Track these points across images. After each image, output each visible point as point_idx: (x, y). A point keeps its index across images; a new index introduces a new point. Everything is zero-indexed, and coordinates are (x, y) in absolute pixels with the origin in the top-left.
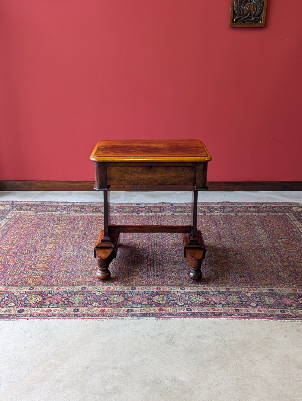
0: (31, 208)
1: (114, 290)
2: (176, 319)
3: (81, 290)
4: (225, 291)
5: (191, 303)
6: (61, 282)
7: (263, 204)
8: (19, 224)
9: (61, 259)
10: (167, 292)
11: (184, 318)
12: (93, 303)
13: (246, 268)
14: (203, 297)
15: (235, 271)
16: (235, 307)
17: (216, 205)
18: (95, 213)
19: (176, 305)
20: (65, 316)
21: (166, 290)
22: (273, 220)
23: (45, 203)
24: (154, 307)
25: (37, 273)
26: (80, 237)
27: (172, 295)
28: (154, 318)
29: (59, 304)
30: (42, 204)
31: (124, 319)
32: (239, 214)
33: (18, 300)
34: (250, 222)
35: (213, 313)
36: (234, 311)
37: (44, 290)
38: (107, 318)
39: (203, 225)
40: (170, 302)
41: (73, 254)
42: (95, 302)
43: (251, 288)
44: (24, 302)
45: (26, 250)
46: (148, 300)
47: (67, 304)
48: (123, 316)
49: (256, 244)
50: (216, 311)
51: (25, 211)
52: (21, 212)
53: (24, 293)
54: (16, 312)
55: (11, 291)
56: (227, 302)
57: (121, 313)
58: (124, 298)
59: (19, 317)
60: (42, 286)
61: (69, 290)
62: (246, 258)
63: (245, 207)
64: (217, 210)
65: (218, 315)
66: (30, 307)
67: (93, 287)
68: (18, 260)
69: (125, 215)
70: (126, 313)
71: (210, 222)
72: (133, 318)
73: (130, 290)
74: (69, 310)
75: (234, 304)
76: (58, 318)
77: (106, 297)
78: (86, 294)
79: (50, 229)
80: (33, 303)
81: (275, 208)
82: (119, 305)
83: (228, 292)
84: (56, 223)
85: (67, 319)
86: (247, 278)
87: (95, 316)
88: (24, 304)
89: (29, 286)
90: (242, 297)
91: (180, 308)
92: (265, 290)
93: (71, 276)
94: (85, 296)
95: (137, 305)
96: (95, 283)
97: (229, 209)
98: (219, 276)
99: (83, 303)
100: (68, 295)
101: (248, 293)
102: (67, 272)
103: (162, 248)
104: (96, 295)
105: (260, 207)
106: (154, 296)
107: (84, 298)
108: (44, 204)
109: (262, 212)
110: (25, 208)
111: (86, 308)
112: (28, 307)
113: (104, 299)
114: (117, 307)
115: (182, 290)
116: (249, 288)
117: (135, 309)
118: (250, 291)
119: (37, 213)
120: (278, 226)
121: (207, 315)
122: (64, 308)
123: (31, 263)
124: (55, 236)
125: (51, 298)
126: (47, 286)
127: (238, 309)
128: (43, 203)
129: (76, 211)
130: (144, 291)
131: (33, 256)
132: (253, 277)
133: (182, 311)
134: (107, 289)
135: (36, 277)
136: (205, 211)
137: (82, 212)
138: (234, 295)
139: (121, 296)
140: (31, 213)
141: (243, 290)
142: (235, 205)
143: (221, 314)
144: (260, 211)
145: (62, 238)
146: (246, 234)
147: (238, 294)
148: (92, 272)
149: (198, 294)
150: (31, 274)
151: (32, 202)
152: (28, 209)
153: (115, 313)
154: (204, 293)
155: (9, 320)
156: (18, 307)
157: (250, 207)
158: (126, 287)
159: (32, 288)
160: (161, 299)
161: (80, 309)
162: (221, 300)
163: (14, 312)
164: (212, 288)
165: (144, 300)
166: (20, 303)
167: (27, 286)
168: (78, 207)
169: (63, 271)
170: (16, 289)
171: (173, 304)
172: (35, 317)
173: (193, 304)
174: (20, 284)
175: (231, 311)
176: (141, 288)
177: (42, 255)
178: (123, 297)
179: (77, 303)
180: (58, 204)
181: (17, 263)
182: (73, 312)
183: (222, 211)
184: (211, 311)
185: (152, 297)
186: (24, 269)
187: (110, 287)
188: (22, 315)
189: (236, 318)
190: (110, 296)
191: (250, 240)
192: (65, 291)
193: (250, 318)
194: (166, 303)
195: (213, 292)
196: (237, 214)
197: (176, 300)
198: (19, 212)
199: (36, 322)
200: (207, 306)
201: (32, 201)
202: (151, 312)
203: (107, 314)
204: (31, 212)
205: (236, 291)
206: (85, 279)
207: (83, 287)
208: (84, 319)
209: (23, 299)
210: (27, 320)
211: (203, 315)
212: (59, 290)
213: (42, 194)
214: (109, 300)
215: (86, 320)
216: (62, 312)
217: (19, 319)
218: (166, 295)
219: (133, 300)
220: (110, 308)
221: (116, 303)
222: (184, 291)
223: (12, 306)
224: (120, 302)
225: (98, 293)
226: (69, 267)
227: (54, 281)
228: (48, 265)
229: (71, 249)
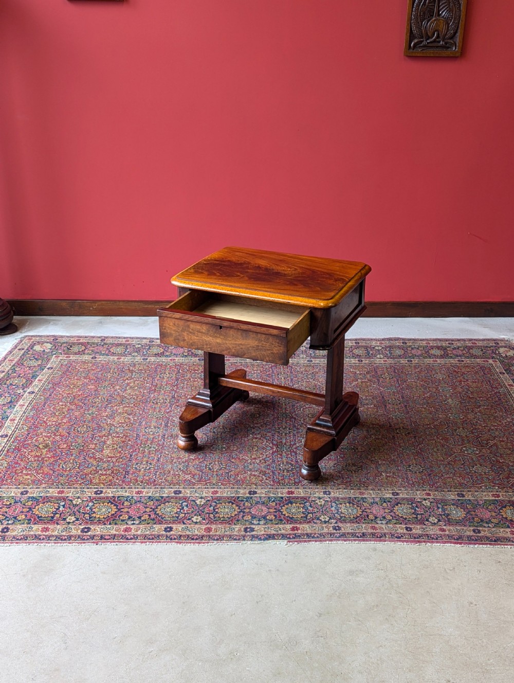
0: (85, 350)
1: (224, 495)
2: (318, 543)
3: (173, 495)
4: (390, 497)
5: (339, 518)
6: (142, 482)
7: (453, 342)
8: (70, 379)
9: (139, 442)
10: (304, 498)
11: (330, 542)
12: (193, 517)
13: (423, 458)
14: (358, 506)
15: (406, 463)
16: (406, 524)
17: (378, 345)
18: (186, 358)
19: (317, 520)
20: (153, 539)
21: (302, 495)
22: (468, 372)
23: (106, 340)
24: (285, 523)
25: (105, 465)
26: (166, 403)
27: (311, 504)
28: (286, 542)
29: (142, 518)
30: (101, 341)
31: (241, 543)
32: (415, 361)
33: (79, 512)
34: (431, 376)
35: (373, 534)
36: (405, 530)
37: (117, 494)
38: (215, 541)
39: (357, 380)
40: (308, 515)
41: (158, 432)
42: (195, 515)
43: (430, 492)
44: (90, 515)
45: (85, 426)
46: (276, 512)
47: (154, 520)
48: (239, 539)
49: (440, 416)
50: (377, 531)
51: (76, 354)
52: (70, 357)
53: (87, 500)
54: (79, 531)
55: (68, 497)
56: (394, 515)
57: (235, 533)
58: (239, 509)
59: (84, 539)
60: (114, 488)
61: (156, 495)
62: (423, 439)
63: (424, 348)
64: (380, 354)
65: (380, 537)
66: (99, 523)
67: (192, 490)
68: (73, 444)
69: (235, 361)
70: (243, 533)
71: (368, 376)
72: (254, 542)
73: (248, 495)
74: (158, 529)
75: (404, 518)
76: (142, 543)
77: (212, 507)
78: (181, 502)
79: (118, 387)
80: (102, 517)
81: (472, 349)
82: (232, 521)
83: (396, 498)
84: (127, 377)
85: (156, 544)
86: (425, 475)
87: (197, 539)
88: (90, 518)
89: (95, 488)
90: (417, 507)
91: (324, 525)
92: (452, 496)
93: (157, 472)
94: (180, 505)
95: (259, 520)
96: (194, 484)
97: (399, 352)
98: (382, 472)
99: (178, 517)
100: (154, 503)
101: (425, 500)
102: (150, 464)
103: (294, 422)
104: (196, 503)
105: (449, 347)
106: (284, 506)
107: (179, 508)
108: (105, 342)
109: (451, 357)
110: (75, 349)
111: (183, 526)
112: (96, 523)
113: (209, 510)
114: (230, 524)
115: (326, 496)
116: (428, 492)
117: (256, 528)
118: (429, 497)
119: (96, 358)
120: (475, 382)
121: (363, 537)
122: (150, 525)
123: (95, 448)
124: (127, 401)
125: (129, 508)
126: (122, 488)
127: (410, 526)
128: (104, 340)
129: (157, 355)
130: (269, 497)
131: (96, 437)
132: (434, 474)
133: (326, 530)
134: (212, 494)
135: (104, 472)
136: (360, 356)
137: (167, 356)
138: (404, 504)
139: (234, 505)
140: (86, 359)
141: (419, 495)
142: (408, 344)
143: (385, 535)
144: (448, 355)
145: (139, 404)
146: (425, 398)
147: (410, 503)
148: (188, 464)
149: (351, 501)
150: (96, 468)
151: (86, 337)
152: (81, 350)
153: (226, 533)
154: (359, 501)
155: (70, 545)
156: (81, 524)
157: (432, 348)
158: (242, 491)
159: (99, 492)
160: (294, 510)
161: (174, 526)
162: (385, 512)
163: (76, 532)
164: (371, 492)
165: (269, 512)
166: (84, 517)
167: (91, 488)
168: (160, 347)
169: (144, 463)
170: (75, 493)
171: (313, 519)
172: (108, 539)
173: (343, 520)
174: (80, 484)
175: (399, 530)
176: (264, 492)
177: (109, 434)
178: (237, 508)
179: (169, 517)
180: (128, 341)
181: (72, 449)
182: (164, 533)
183: (387, 354)
184: (370, 531)
185: (281, 507)
186: (85, 459)
187: (218, 490)
188: (89, 537)
189: (407, 542)
190: (219, 505)
191: (430, 409)
192: (150, 497)
193: (428, 541)
194: (302, 517)
195: (373, 498)
196: (411, 361)
197: (318, 512)
198: (67, 357)
199: (111, 548)
200: (363, 523)
201: (87, 335)
202: (280, 532)
203: (215, 535)
204: (86, 357)
205: (407, 497)
206: (179, 477)
207: (176, 490)
208: (180, 543)
209: (88, 510)
210: (97, 544)
211: (358, 537)
212: (140, 495)
213: (101, 322)
214: (217, 513)
215: (184, 544)
216: (148, 533)
217: (84, 543)
218: (303, 504)
219: (253, 513)
220: (219, 526)
221: (228, 517)
222: (329, 498)
223: (72, 521)
224: (233, 515)
225: (200, 500)
226: (153, 455)
227: (131, 480)
228: (120, 452)
229: (153, 424)
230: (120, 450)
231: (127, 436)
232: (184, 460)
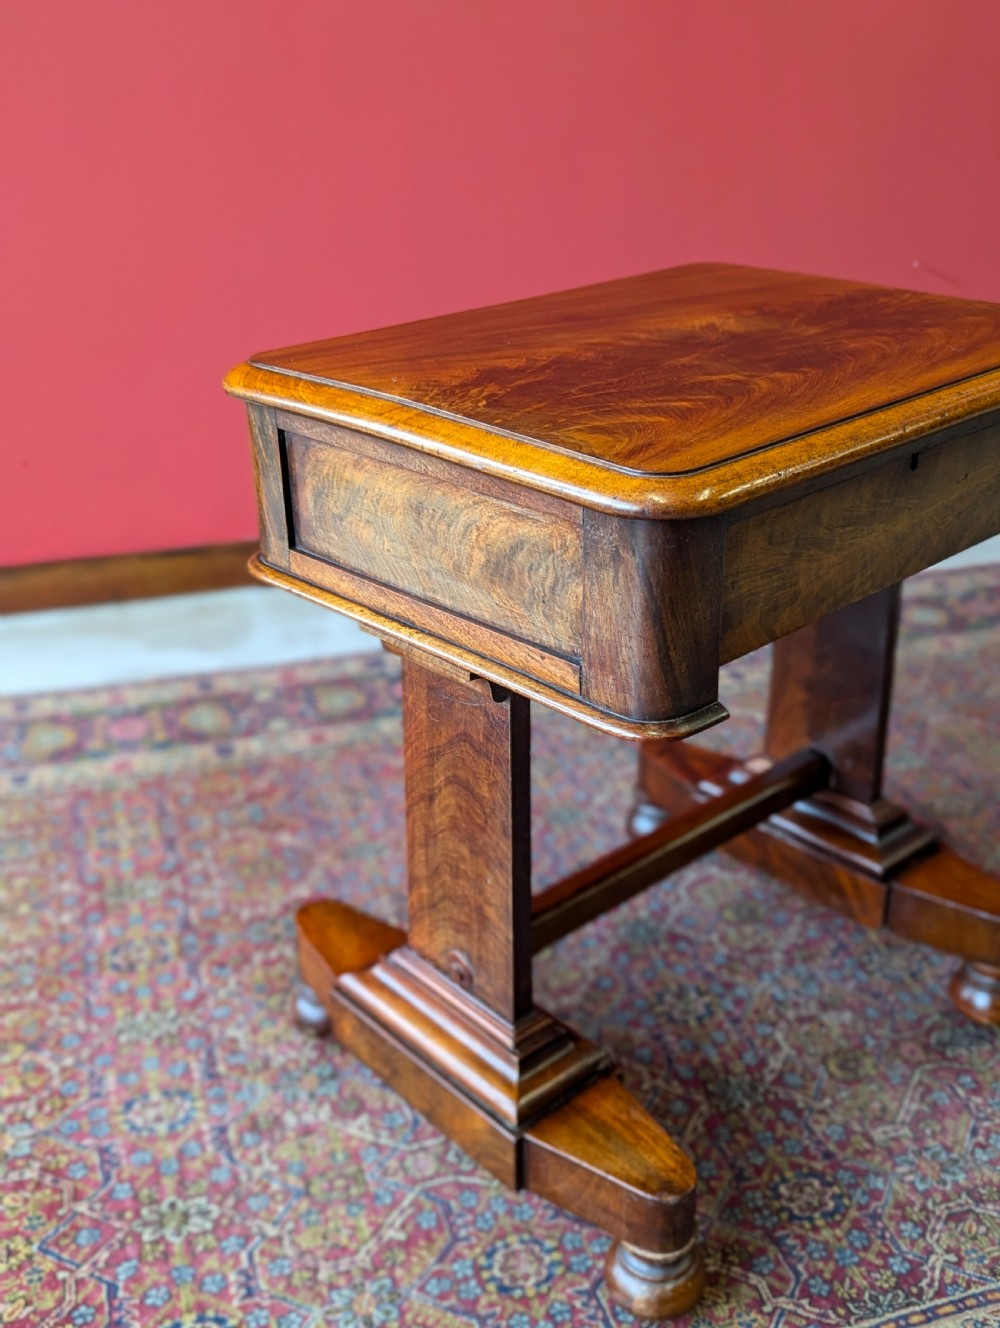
9: (123, 1194)
41: (188, 1118)
226: (214, 1263)
228: (52, 1282)
229: (154, 1076)
230: (48, 1264)
231: (58, 1174)
232: (363, 1259)
